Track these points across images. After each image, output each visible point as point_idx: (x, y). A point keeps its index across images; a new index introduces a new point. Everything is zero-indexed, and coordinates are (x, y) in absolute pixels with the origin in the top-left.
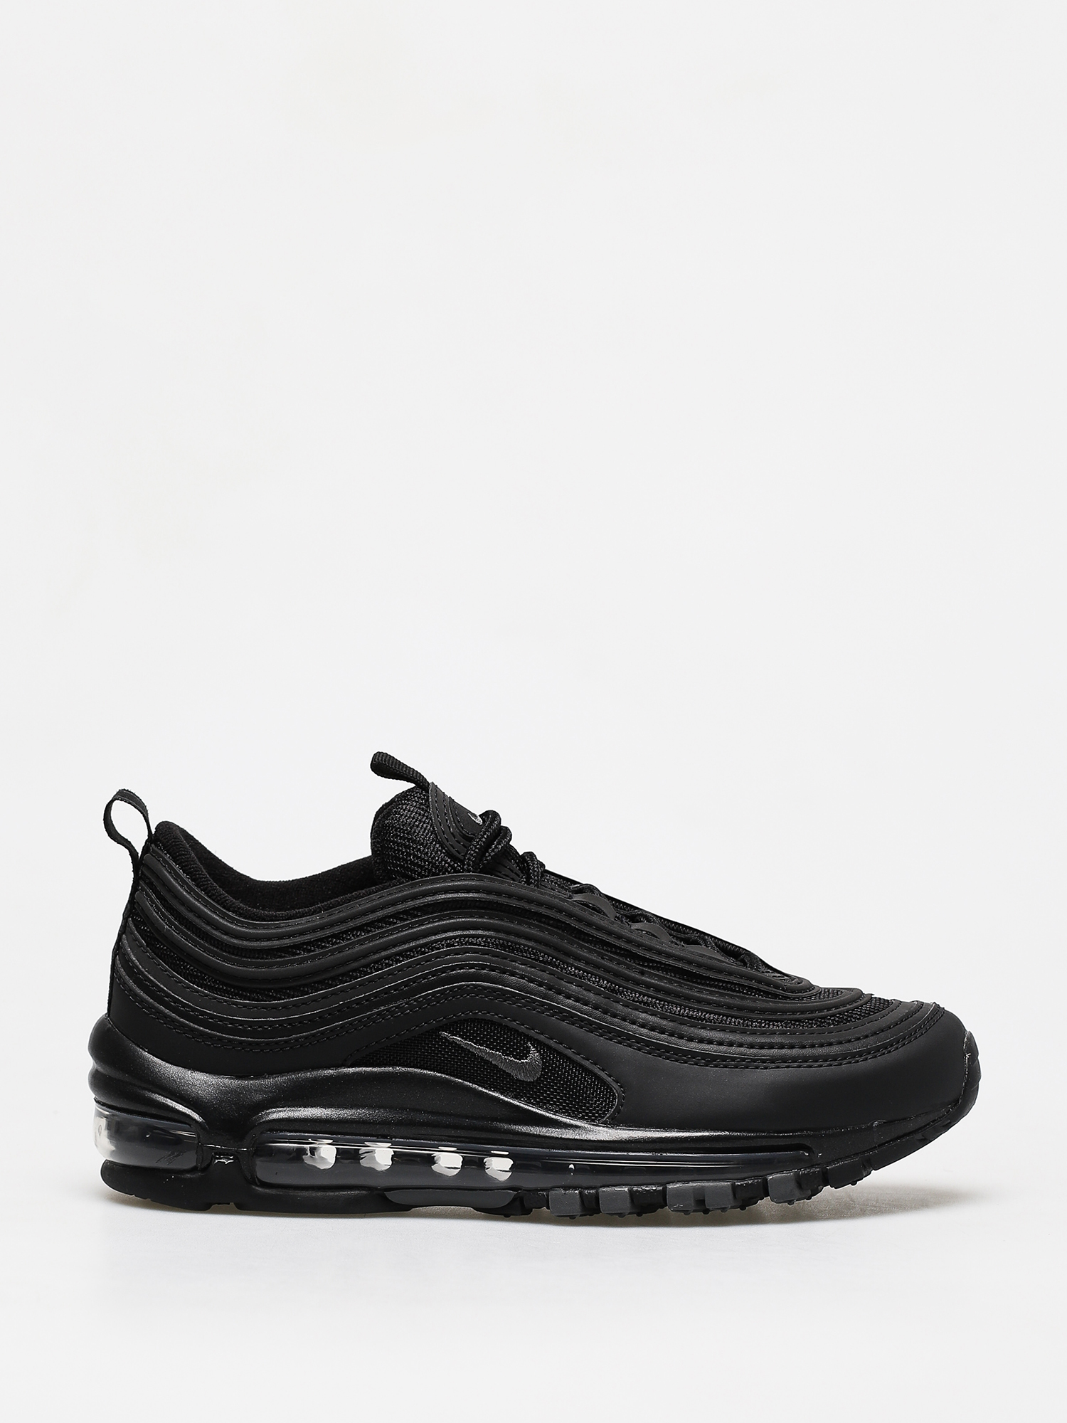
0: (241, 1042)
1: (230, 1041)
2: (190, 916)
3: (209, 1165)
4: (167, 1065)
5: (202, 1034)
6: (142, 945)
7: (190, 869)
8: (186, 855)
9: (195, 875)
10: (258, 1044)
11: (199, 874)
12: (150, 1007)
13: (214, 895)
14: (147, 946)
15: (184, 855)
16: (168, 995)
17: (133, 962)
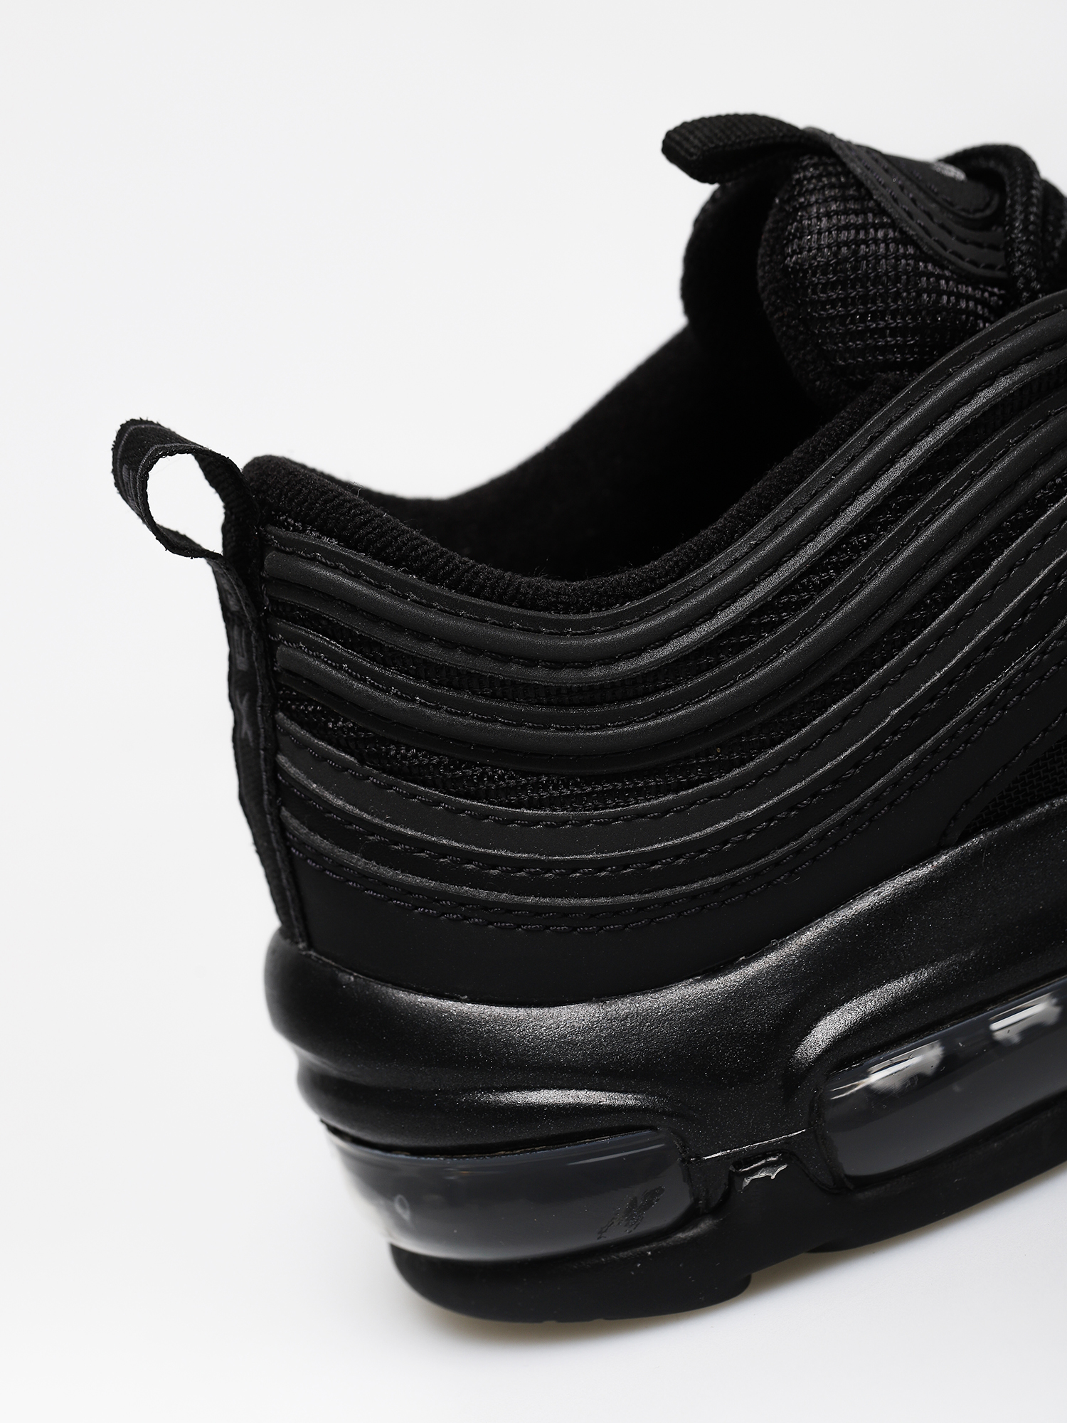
0: (693, 896)
1: (666, 902)
2: (458, 659)
3: (727, 1196)
4: (535, 1012)
5: (593, 912)
6: (346, 767)
7: (399, 549)
8: (370, 521)
9: (417, 558)
10: (733, 883)
11: (424, 554)
12: (433, 898)
13: (483, 587)
14: (362, 762)
15: (365, 524)
16: (469, 857)
17: (340, 811)
